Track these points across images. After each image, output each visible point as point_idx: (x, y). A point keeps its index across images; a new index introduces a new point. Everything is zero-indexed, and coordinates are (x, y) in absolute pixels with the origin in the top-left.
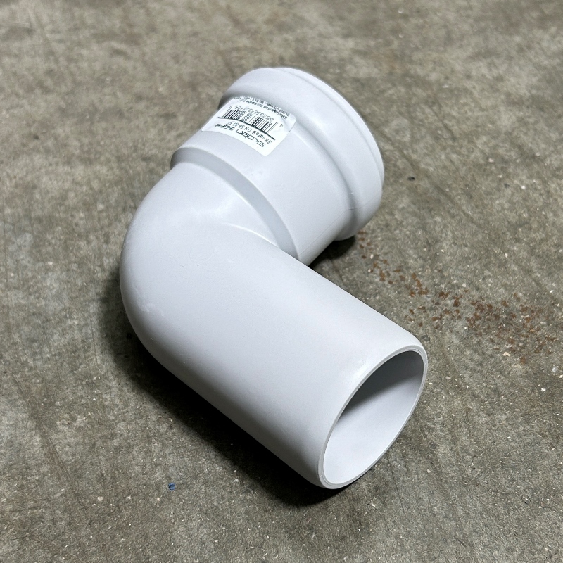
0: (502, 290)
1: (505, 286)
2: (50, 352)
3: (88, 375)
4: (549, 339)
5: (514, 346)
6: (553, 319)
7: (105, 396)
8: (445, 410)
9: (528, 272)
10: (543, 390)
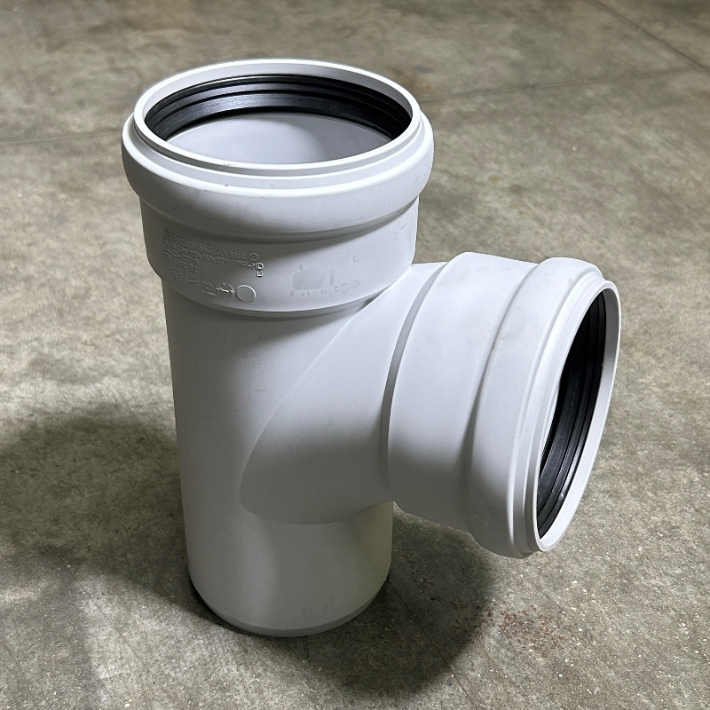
0: (522, 603)
1: (523, 599)
2: (186, 666)
3: (219, 682)
4: (560, 638)
5: (536, 645)
6: (562, 623)
7: (235, 697)
8: (492, 695)
9: (539, 588)
10: (561, 675)
